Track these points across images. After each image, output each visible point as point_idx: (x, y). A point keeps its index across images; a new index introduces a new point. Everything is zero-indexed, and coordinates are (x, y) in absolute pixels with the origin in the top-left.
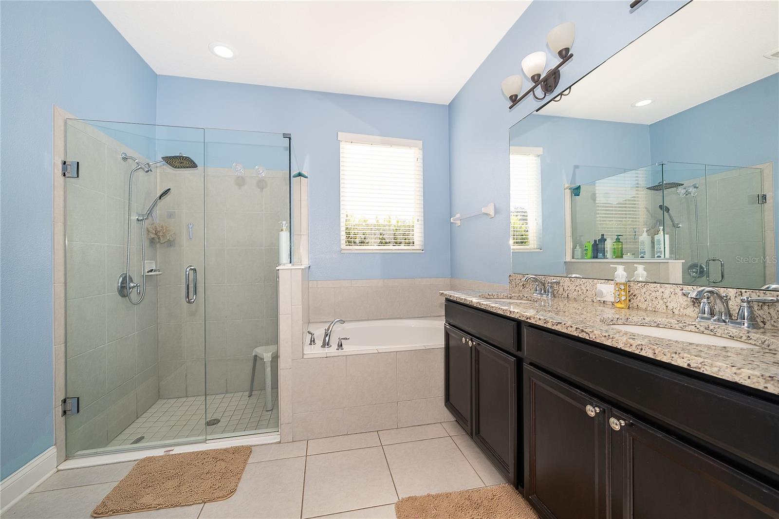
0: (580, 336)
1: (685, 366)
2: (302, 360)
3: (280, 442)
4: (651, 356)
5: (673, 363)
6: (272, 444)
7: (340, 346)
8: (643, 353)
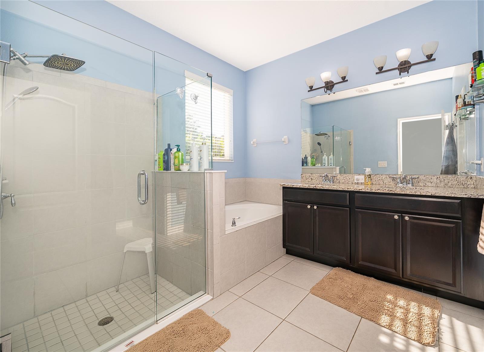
0: (390, 192)
1: (430, 195)
2: (225, 236)
3: (213, 299)
4: (419, 194)
5: (427, 195)
6: (208, 302)
7: (234, 223)
8: (416, 194)
